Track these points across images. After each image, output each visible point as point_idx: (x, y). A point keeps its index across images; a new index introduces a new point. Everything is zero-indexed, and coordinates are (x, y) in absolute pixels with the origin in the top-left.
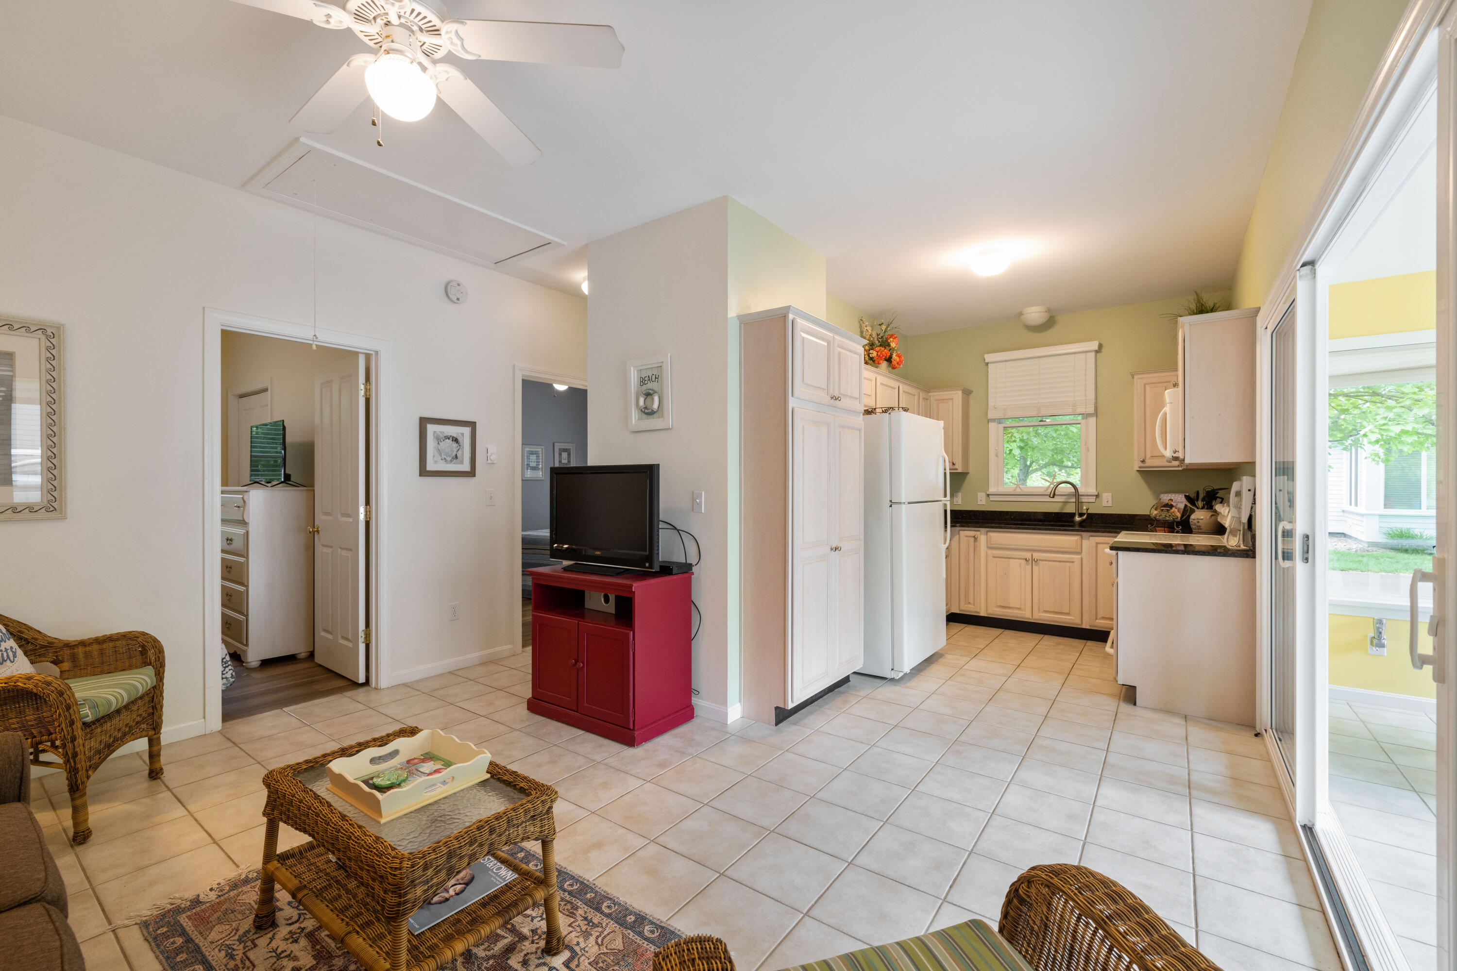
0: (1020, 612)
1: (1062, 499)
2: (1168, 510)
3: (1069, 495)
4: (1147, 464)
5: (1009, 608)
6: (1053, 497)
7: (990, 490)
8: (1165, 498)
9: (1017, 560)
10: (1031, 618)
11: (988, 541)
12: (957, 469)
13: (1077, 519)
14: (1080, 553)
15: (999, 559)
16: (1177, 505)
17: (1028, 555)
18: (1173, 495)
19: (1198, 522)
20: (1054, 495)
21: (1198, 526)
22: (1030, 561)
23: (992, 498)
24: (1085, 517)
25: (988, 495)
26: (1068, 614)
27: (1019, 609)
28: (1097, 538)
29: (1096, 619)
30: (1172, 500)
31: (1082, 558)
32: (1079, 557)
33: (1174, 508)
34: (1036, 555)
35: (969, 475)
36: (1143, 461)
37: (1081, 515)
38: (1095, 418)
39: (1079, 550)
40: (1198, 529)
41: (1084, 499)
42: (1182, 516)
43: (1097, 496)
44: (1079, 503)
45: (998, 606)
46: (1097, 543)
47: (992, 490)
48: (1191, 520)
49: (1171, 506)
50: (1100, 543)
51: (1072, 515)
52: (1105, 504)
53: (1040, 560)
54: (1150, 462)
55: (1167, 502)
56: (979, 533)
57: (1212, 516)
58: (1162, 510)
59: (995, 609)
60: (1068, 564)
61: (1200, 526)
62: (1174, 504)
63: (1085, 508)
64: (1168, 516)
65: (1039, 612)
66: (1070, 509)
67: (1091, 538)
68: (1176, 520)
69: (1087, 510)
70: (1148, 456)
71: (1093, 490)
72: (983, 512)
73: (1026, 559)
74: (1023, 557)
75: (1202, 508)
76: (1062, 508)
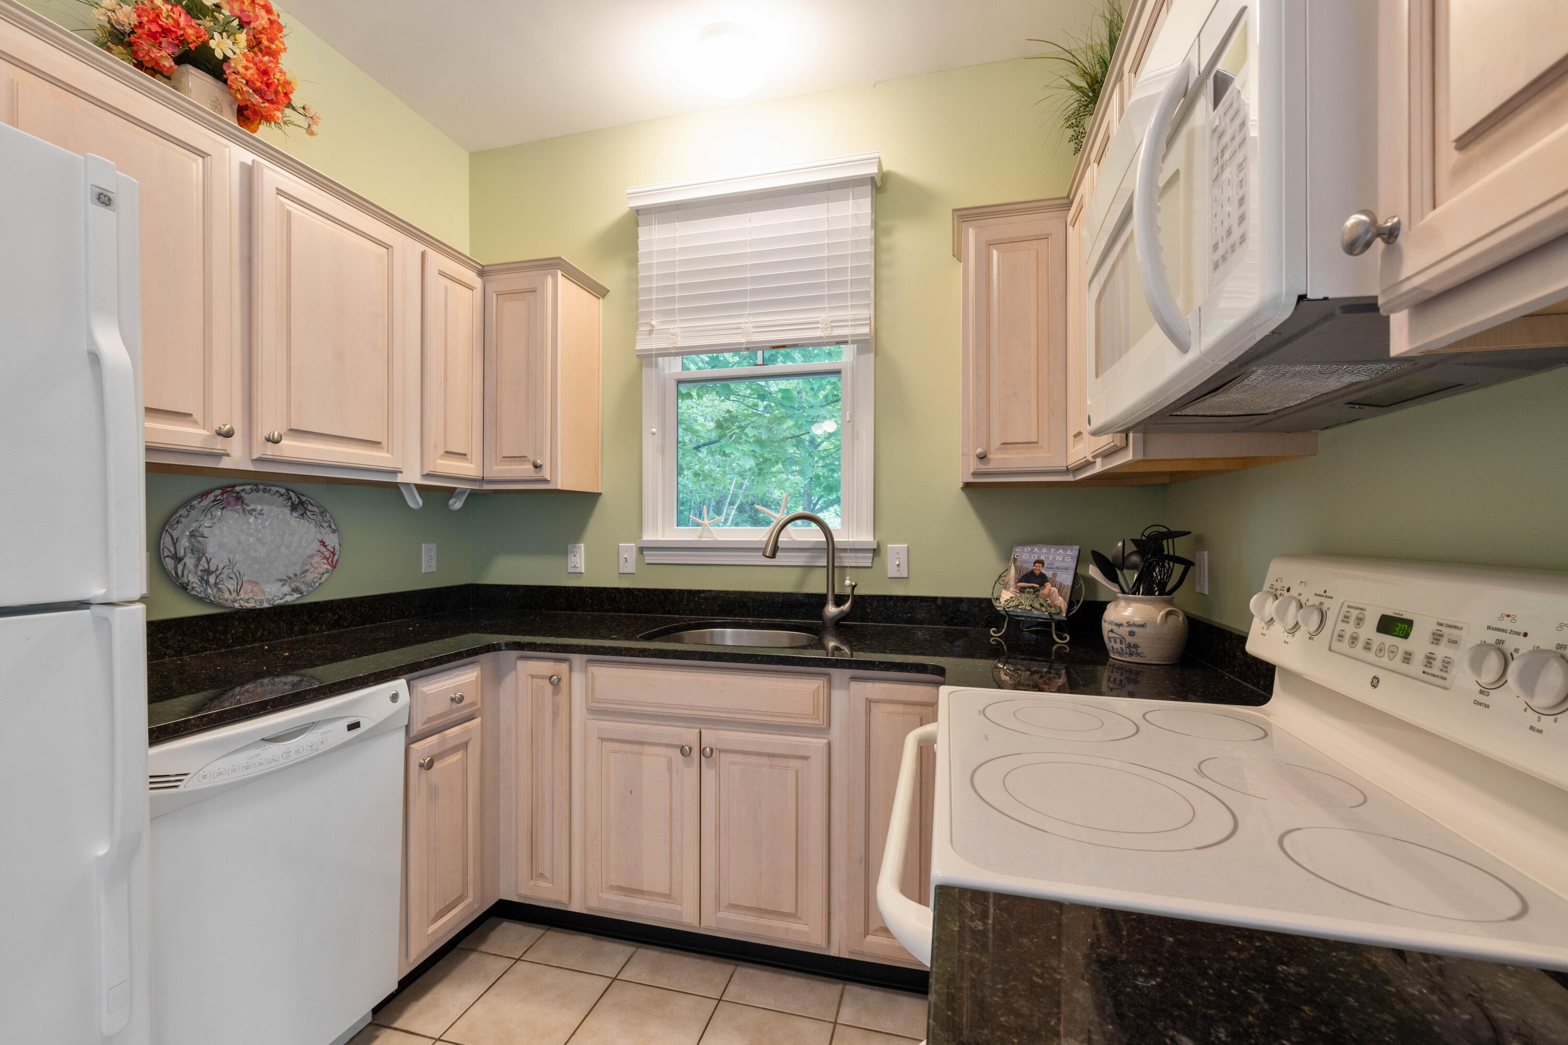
0: (668, 906)
1: (800, 560)
2: (1036, 591)
3: (813, 549)
4: (992, 466)
5: (642, 893)
6: (773, 556)
7: (645, 538)
8: (1027, 556)
9: (663, 751)
10: (696, 924)
11: (590, 689)
12: (545, 481)
13: (831, 610)
14: (824, 729)
15: (617, 746)
16: (1055, 575)
17: (689, 736)
18: (1044, 550)
19: (1132, 634)
20: (776, 548)
21: (1129, 646)
22: (695, 754)
23: (650, 558)
24: (846, 606)
25: (641, 550)
26: (793, 916)
27: (668, 896)
28: (869, 685)
29: (867, 932)
30: (1041, 562)
31: (829, 746)
32: (822, 742)
33: (1048, 585)
34: (710, 737)
35: (601, 499)
36: (982, 457)
37: (839, 600)
38: (872, 355)
39: (820, 722)
40: (1131, 655)
41: (848, 560)
42: (1071, 604)
43: (876, 552)
44: (832, 569)
45: (612, 887)
46: (869, 702)
47: (650, 536)
48: (1106, 627)
49: (1042, 580)
50: (877, 701)
51: (819, 601)
52: (892, 572)
53: (720, 751)
54: (1000, 460)
55: (1030, 567)
56: (564, 667)
57: (1168, 614)
58: (1022, 590)
59: (605, 896)
60: (794, 763)
61: (1136, 646)
62: (1049, 574)
63: (847, 582)
64: (1037, 605)
65: (718, 907)
66: (816, 585)
67: (854, 685)
68: (1056, 617)
69: (853, 587)
70: (996, 443)
71: (866, 537)
72: (629, 592)
73: (682, 748)
74: (676, 742)
75: (1135, 591)
76: (801, 583)
